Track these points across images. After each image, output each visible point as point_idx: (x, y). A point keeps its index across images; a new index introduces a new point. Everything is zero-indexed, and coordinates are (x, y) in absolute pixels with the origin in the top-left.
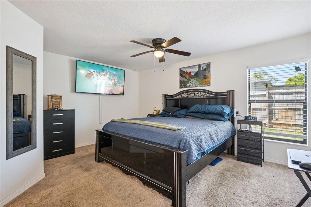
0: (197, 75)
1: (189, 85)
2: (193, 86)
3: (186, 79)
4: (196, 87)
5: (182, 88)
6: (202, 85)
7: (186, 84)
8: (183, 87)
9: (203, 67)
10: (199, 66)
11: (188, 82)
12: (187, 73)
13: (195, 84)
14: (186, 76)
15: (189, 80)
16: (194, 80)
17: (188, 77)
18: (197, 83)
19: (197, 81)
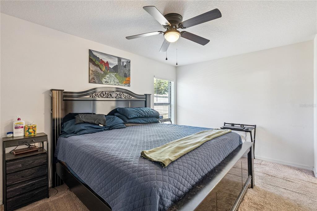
0: (116, 69)
1: (105, 80)
2: (112, 83)
3: (102, 70)
4: (115, 85)
5: (95, 83)
6: (122, 83)
7: (102, 79)
8: (97, 81)
9: (123, 63)
10: (119, 59)
11: (105, 76)
12: (103, 62)
13: (114, 80)
14: (101, 66)
15: (106, 73)
16: (113, 75)
17: (104, 69)
18: (117, 80)
19: (117, 78)
